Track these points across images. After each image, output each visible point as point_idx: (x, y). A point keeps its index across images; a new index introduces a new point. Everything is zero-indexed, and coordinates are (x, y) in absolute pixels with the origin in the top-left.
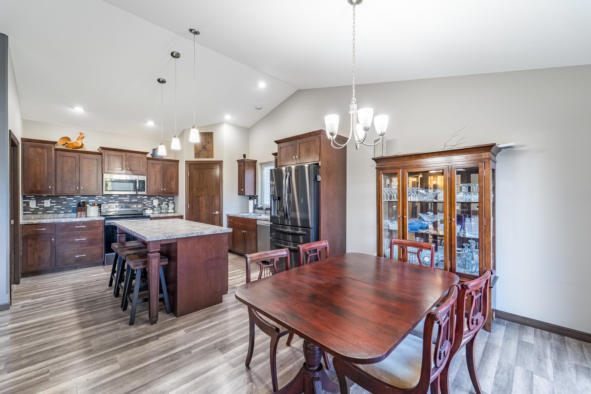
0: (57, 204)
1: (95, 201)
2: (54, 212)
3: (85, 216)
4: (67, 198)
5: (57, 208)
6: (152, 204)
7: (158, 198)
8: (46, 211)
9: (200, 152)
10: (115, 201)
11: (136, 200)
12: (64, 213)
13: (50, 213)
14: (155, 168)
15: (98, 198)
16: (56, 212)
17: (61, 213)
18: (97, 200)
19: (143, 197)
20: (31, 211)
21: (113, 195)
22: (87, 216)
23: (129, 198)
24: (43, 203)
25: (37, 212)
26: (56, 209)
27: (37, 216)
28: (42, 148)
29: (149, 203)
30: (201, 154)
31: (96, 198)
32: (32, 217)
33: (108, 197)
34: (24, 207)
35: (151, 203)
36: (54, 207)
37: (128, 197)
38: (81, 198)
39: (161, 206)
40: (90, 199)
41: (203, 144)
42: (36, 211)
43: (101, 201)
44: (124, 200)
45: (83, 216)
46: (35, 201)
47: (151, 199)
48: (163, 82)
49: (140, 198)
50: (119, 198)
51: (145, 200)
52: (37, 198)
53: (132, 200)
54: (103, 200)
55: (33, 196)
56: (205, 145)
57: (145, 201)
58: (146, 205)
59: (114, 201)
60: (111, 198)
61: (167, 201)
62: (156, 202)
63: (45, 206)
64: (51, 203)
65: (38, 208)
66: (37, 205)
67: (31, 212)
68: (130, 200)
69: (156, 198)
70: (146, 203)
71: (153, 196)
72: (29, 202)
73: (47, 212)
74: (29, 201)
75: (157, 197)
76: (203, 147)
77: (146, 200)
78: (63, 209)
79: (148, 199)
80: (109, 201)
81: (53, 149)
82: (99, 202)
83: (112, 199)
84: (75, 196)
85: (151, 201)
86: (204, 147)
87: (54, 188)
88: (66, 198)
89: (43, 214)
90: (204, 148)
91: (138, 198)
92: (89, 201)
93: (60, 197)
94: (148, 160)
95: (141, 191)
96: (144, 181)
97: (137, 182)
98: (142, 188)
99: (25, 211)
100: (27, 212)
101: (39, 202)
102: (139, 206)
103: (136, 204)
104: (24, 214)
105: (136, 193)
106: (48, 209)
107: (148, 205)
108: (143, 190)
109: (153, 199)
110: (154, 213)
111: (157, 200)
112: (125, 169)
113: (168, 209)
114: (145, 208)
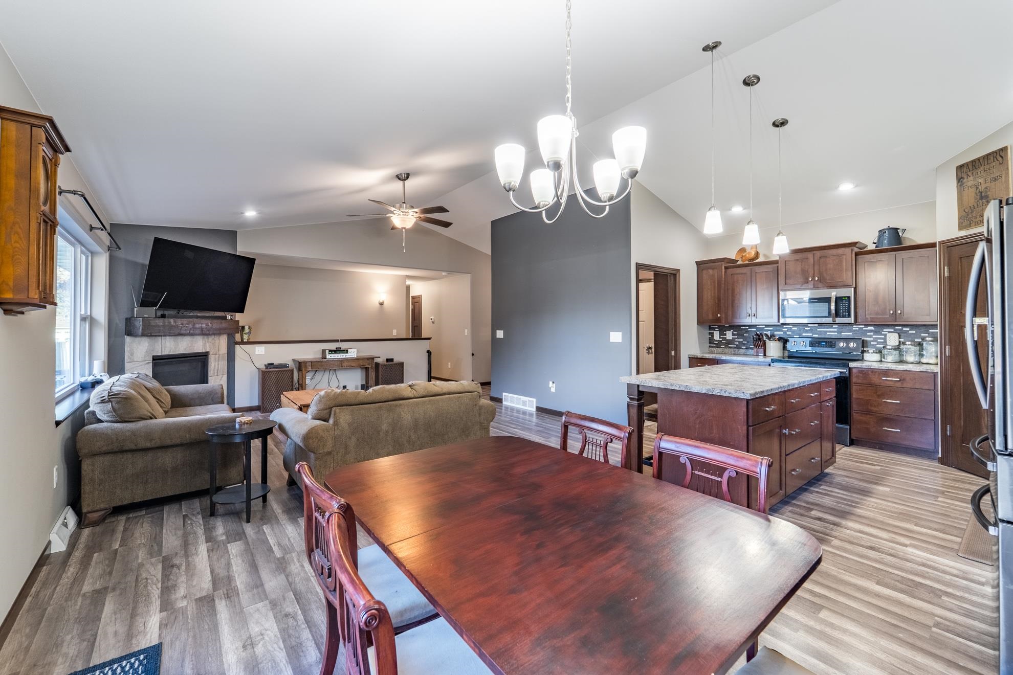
0: (739, 337)
1: (782, 333)
2: (735, 346)
3: (762, 355)
4: (749, 328)
6: (885, 342)
7: (902, 330)
8: (729, 345)
9: (972, 213)
11: (851, 334)
12: (746, 349)
13: (731, 348)
15: (786, 330)
16: (738, 347)
17: (742, 349)
18: (785, 332)
19: (864, 329)
20: (715, 344)
21: (808, 326)
22: (767, 355)
23: (836, 330)
24: (725, 335)
25: (721, 346)
26: (738, 343)
27: (720, 350)
28: (713, 268)
29: (879, 340)
30: (976, 218)
31: (783, 330)
32: (715, 350)
33: (801, 327)
34: (709, 339)
35: (883, 341)
36: (736, 340)
37: (835, 328)
39: (902, 347)
40: (776, 331)
41: (980, 188)
42: (718, 345)
43: (790, 333)
44: (828, 333)
45: (760, 354)
46: (718, 332)
47: (883, 333)
48: (783, 123)
49: (858, 329)
50: (818, 330)
51: (868, 334)
52: (720, 328)
53: (842, 333)
54: (793, 332)
55: (716, 327)
56: (986, 188)
57: (870, 336)
58: (872, 343)
60: (806, 329)
62: (892, 339)
63: (727, 339)
64: (733, 335)
65: (721, 341)
66: (720, 338)
68: (840, 333)
69: (895, 331)
70: (872, 339)
71: (888, 326)
72: (713, 333)
74: (712, 331)
75: (896, 328)
76: (978, 197)
77: (872, 334)
78: (744, 344)
79: (876, 332)
80: (803, 334)
81: (723, 268)
82: (789, 335)
83: (807, 332)
84: (758, 326)
85: (883, 337)
86: (983, 194)
87: (723, 316)
89: (725, 348)
90: (982, 198)
91: (854, 329)
92: (775, 333)
93: (742, 328)
94: (857, 257)
95: (843, 317)
96: (849, 298)
97: (833, 300)
98: (845, 311)
99: (710, 343)
100: (712, 345)
101: (722, 333)
102: (852, 345)
103: (848, 340)
104: (710, 347)
105: (833, 321)
106: (729, 342)
107: (876, 343)
108: (846, 315)
109: (887, 333)
110: (883, 360)
111: (897, 335)
112: (812, 280)
113: (921, 355)
114: (865, 349)
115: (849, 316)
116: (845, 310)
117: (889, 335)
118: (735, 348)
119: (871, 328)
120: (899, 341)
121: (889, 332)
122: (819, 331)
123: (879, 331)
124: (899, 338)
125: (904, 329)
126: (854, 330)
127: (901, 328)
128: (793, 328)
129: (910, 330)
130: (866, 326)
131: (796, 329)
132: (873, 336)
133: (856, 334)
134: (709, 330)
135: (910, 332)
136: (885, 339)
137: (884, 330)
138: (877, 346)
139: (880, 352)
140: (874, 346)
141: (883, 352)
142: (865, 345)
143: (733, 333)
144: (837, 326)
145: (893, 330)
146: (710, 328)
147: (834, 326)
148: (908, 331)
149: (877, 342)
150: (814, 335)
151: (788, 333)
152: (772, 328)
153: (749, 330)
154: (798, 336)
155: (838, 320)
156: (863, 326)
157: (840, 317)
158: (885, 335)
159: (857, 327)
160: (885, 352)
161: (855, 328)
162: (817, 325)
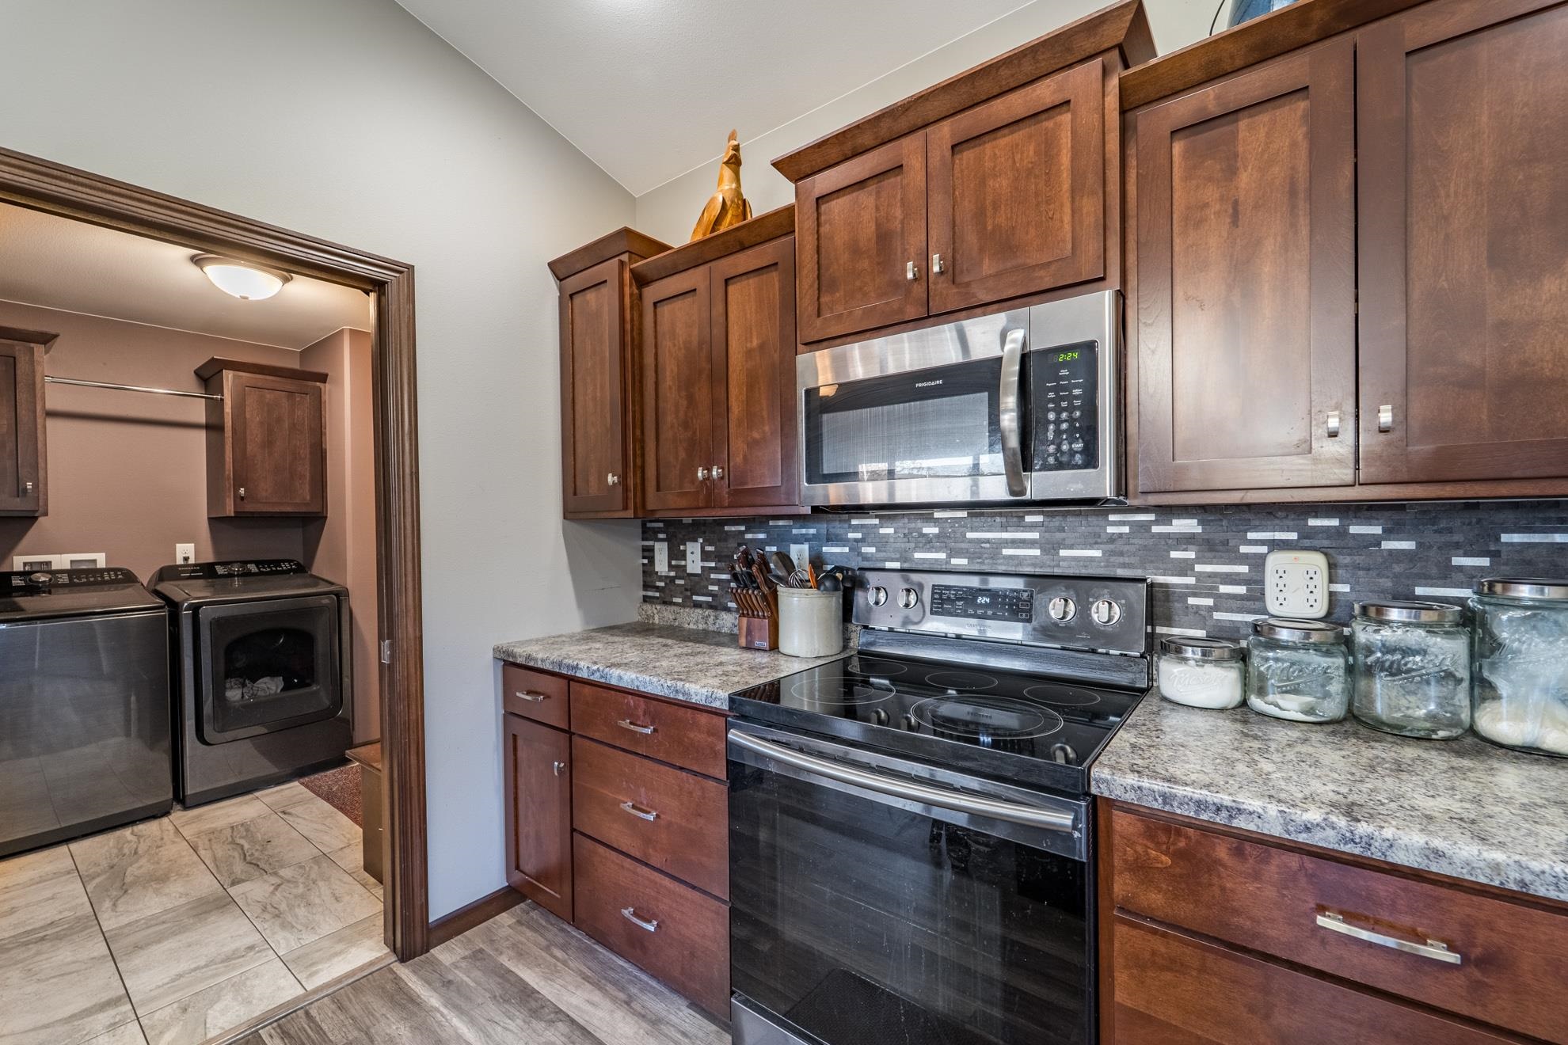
0: (719, 565)
1: (847, 550)
2: (710, 599)
3: (766, 645)
4: (747, 531)
5: (718, 582)
6: (1255, 598)
7: (1341, 533)
8: (693, 594)
10: (950, 556)
11: (1096, 553)
13: (699, 606)
14: (1232, 172)
15: (859, 535)
16: (716, 605)
17: (728, 610)
18: (858, 546)
19: (1155, 529)
20: (657, 589)
21: (937, 515)
22: (779, 646)
23: (1035, 535)
24: (683, 555)
25: (672, 596)
26: (716, 588)
27: (668, 614)
28: (598, 285)
29: (1224, 589)
31: (851, 535)
33: (910, 522)
34: (644, 572)
35: (1241, 590)
36: (712, 576)
37: (1033, 527)
38: (795, 531)
39: (1364, 634)
40: (831, 539)
42: (666, 595)
43: (873, 550)
44: (1006, 552)
45: (761, 645)
46: (665, 544)
47: (1244, 549)
49: (1126, 529)
50: (970, 535)
51: (1174, 554)
52: (672, 530)
53: (1063, 553)
54: (885, 543)
55: (661, 525)
57: (1184, 568)
58: (1191, 601)
59: (942, 556)
60: (926, 530)
61: (1469, 577)
62: (1297, 583)
63: (689, 570)
64: (705, 556)
65: (672, 579)
66: (671, 567)
67: (657, 594)
68: (1050, 547)
69: (1307, 542)
70: (1191, 580)
71: (1267, 515)
72: (653, 549)
73: (695, 598)
74: (651, 543)
75: (1313, 522)
77: (1191, 555)
79: (1210, 548)
80: (918, 555)
81: (628, 277)
82: (865, 558)
83: (928, 543)
84: (771, 523)
85: (1244, 569)
87: (630, 482)
88: (742, 533)
89: (682, 606)
91: (1110, 530)
92: (825, 549)
93: (726, 528)
94: (1130, 116)
95: (1060, 466)
96: (1089, 348)
97: (1010, 375)
98: (1071, 431)
99: (646, 587)
100: (650, 594)
101: (676, 554)
102: (1100, 612)
103: (1083, 584)
104: (646, 599)
105: (1012, 493)
106: (696, 584)
107: (1210, 602)
108: (1072, 453)
109: (1264, 549)
110: (1256, 702)
111: (1318, 561)
112: (915, 279)
113: (1482, 689)
114: (1160, 630)
115: (1091, 459)
116: (1071, 420)
117: (1276, 561)
118: (710, 606)
119: (1186, 525)
120: (1331, 594)
121: (1275, 546)
122: (971, 541)
123: (1226, 543)
124: (1331, 581)
125: (1354, 529)
126: (1113, 539)
127: (1335, 522)
128: (882, 531)
129: (1389, 533)
130: (1167, 512)
131: (891, 531)
132: (1198, 568)
133: (1121, 554)
134: (643, 540)
135: (1387, 545)
136: (1256, 584)
137: (1251, 536)
138: (1217, 616)
139: (1243, 657)
140: (1200, 616)
141: (1255, 661)
142: (1158, 610)
143: (703, 551)
144: (1039, 518)
145: (1293, 536)
146: (648, 533)
147: (1029, 519)
148: (1376, 541)
149: (1219, 597)
150: (954, 561)
151: (865, 550)
152: (812, 531)
153: (749, 536)
154: (897, 565)
155: (1040, 484)
156: (1151, 517)
157: (1046, 467)
158: (1258, 562)
159: (1123, 523)
160: (1265, 662)
161: (1117, 525)
162: (963, 514)
